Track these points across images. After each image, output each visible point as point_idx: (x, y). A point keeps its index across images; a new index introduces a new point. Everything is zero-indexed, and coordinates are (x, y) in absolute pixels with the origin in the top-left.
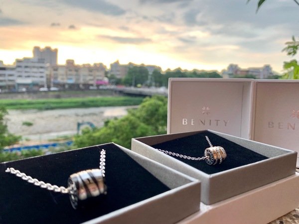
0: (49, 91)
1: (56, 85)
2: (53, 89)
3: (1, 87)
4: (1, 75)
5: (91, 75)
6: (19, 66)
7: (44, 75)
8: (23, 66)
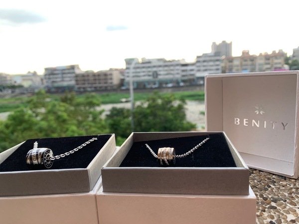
3: (184, 81)
4: (183, 71)
5: (269, 64)
6: (198, 62)
7: (219, 67)
8: (202, 60)
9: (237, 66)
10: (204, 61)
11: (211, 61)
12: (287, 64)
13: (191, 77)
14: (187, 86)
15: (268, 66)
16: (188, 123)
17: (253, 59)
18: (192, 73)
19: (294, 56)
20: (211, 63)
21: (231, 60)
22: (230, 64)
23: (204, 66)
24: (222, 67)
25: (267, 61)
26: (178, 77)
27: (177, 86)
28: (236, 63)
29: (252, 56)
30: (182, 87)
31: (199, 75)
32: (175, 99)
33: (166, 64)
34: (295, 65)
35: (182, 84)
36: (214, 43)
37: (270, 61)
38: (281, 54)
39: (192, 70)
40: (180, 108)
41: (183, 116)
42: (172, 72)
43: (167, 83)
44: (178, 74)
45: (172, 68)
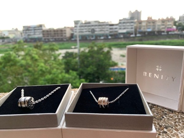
0: (136, 37)
1: (140, 33)
2: (138, 35)
3: (111, 35)
4: (111, 29)
5: (164, 25)
6: (120, 23)
7: (133, 27)
8: (123, 22)
9: (144, 26)
10: (124, 23)
11: (128, 23)
12: (175, 25)
13: (116, 33)
14: (113, 39)
15: (163, 27)
16: (113, 62)
17: (154, 22)
18: (116, 30)
19: (179, 20)
20: (128, 24)
21: (140, 22)
22: (140, 25)
23: (124, 26)
24: (135, 27)
25: (163, 24)
26: (107, 32)
27: (106, 38)
28: (144, 24)
29: (154, 20)
30: (110, 39)
31: (120, 31)
32: (105, 47)
33: (100, 24)
34: (180, 26)
35: (110, 37)
36: (130, 12)
37: (165, 23)
38: (172, 19)
39: (116, 28)
40: (108, 52)
41: (110, 58)
42: (104, 29)
43: (100, 37)
44: (107, 30)
45: (103, 27)
